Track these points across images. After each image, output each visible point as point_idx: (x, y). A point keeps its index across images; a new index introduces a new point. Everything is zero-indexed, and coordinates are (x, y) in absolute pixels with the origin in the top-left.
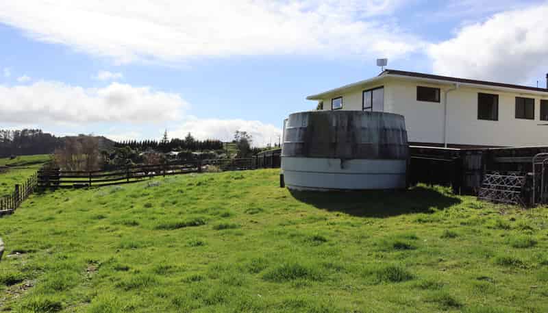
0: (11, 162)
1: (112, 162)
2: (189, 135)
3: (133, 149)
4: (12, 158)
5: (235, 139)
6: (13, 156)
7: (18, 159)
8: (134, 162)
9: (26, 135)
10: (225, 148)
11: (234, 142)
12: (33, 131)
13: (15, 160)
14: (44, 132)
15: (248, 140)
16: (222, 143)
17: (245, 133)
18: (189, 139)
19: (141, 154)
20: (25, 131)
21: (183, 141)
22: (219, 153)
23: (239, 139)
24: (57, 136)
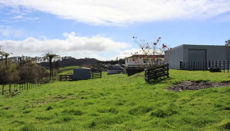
0: (63, 69)
4: (64, 68)
9: (66, 58)
12: (69, 57)
13: (65, 68)
14: (72, 57)
20: (65, 57)
24: (77, 59)
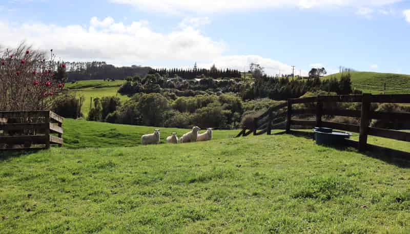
1: (143, 87)
2: (214, 66)
3: (162, 76)
4: (73, 83)
5: (250, 70)
6: (74, 81)
7: (77, 83)
8: (161, 87)
9: (95, 66)
10: (243, 77)
11: (249, 72)
12: (100, 63)
13: (75, 84)
15: (261, 71)
16: (240, 73)
17: (258, 65)
18: (214, 69)
19: (168, 81)
20: (94, 63)
21: (209, 71)
22: (238, 81)
23: (253, 70)
